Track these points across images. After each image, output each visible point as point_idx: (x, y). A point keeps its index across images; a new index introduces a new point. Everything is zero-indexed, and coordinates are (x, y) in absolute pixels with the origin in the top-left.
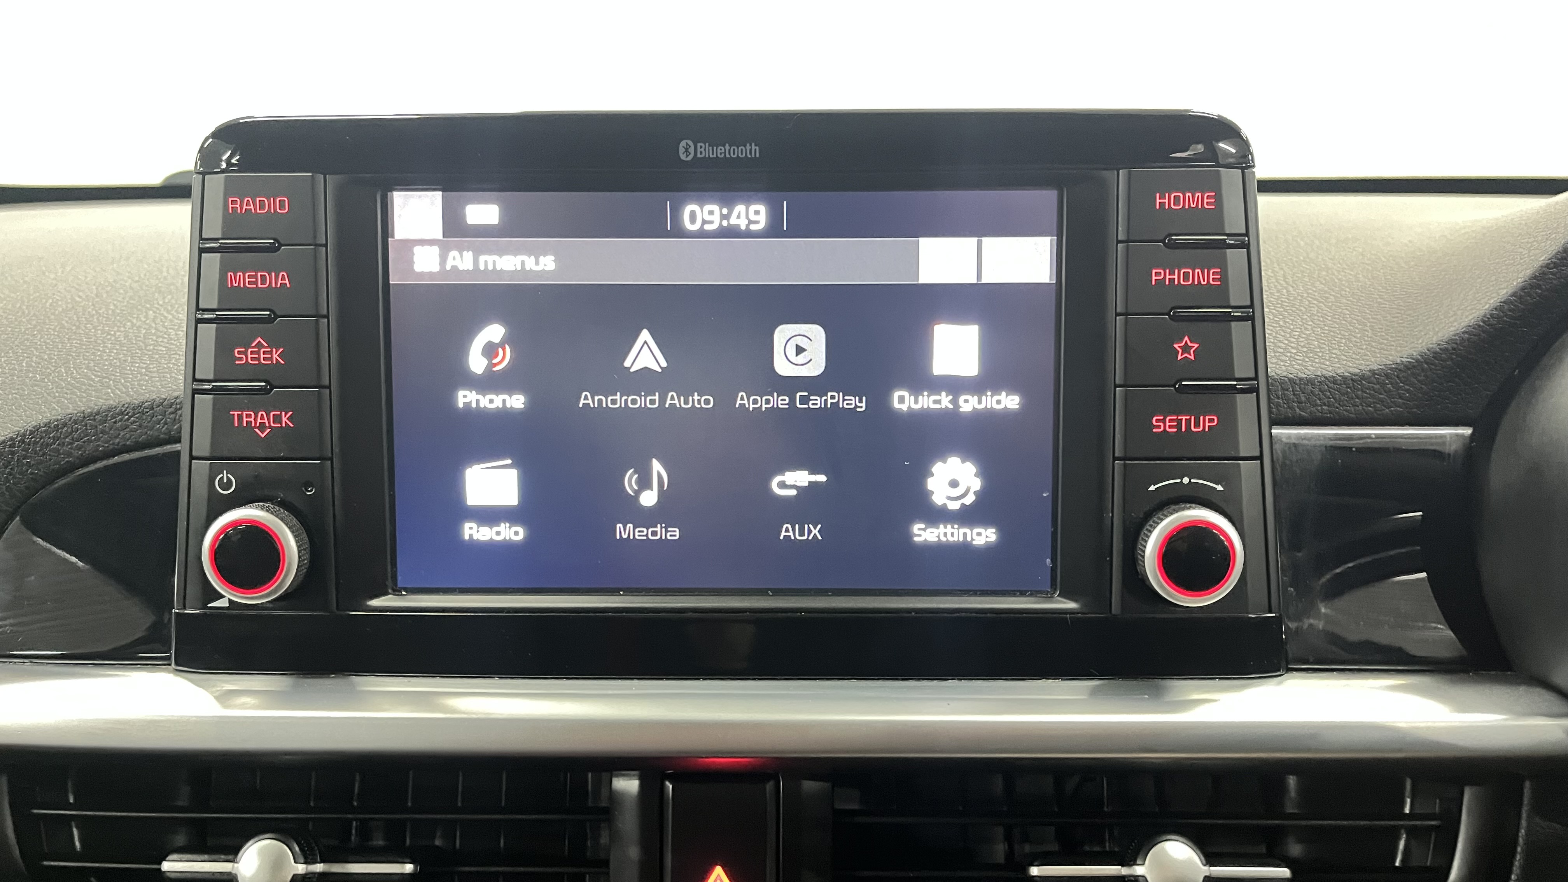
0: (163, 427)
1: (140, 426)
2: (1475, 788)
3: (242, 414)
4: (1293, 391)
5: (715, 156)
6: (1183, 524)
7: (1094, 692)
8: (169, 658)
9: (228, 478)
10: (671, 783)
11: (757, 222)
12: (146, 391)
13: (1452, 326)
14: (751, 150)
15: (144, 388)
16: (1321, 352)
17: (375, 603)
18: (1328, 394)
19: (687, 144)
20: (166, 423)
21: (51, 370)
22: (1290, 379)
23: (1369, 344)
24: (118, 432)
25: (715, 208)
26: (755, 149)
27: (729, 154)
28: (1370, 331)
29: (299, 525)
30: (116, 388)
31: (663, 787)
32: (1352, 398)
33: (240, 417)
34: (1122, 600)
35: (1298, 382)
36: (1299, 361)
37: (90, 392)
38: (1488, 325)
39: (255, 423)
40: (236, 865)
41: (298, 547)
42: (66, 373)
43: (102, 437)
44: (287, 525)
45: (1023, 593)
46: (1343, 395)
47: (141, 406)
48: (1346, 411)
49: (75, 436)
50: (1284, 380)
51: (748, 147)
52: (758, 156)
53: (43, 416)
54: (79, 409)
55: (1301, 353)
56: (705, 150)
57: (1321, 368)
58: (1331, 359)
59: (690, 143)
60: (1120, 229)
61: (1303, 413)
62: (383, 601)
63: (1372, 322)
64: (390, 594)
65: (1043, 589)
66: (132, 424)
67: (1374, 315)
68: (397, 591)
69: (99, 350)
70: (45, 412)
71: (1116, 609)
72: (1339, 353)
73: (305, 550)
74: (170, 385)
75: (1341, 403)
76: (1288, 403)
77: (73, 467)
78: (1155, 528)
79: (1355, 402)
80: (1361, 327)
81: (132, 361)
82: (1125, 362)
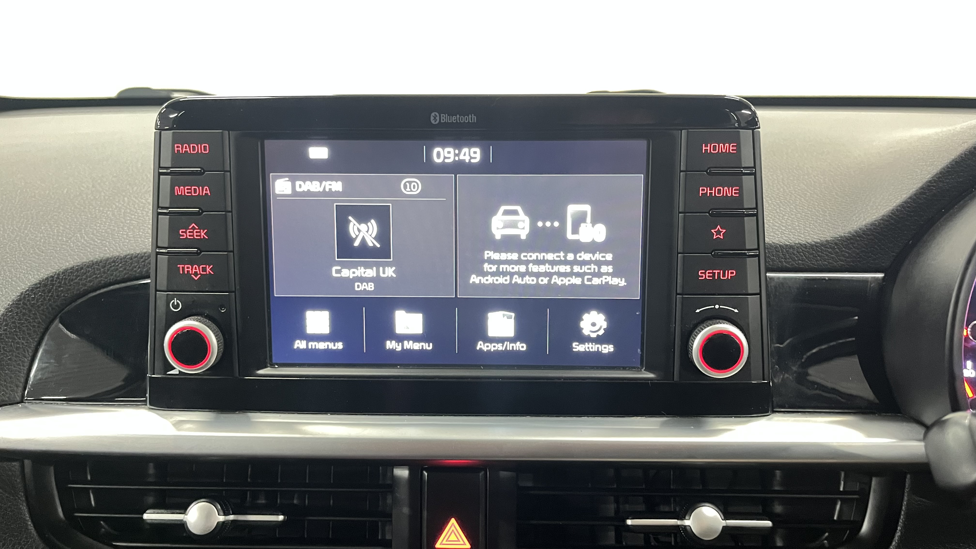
0: (138, 269)
1: (125, 269)
2: (878, 478)
3: (184, 267)
4: (782, 252)
5: (451, 121)
6: (714, 332)
7: (663, 424)
8: (145, 401)
9: (177, 303)
10: (426, 472)
11: (475, 158)
12: (127, 249)
13: (874, 216)
14: (471, 118)
15: (126, 247)
16: (799, 229)
17: (261, 372)
18: (802, 254)
19: (435, 114)
20: (139, 267)
21: (72, 235)
22: (780, 246)
23: (827, 225)
24: (112, 272)
25: (451, 150)
26: (474, 118)
27: (459, 120)
28: (828, 216)
29: (217, 329)
30: (111, 247)
31: (422, 474)
32: (816, 257)
33: (183, 268)
34: (680, 374)
35: (785, 247)
36: (786, 235)
37: (96, 249)
38: (895, 216)
39: (192, 272)
40: (186, 516)
41: (218, 342)
42: (81, 237)
43: (103, 275)
44: (211, 329)
45: (624, 368)
46: (811, 254)
47: (125, 258)
48: (813, 264)
49: (88, 275)
50: (777, 246)
51: (470, 116)
52: (475, 121)
53: (69, 263)
54: (90, 259)
55: (787, 229)
56: (445, 118)
57: (798, 239)
58: (805, 234)
59: (437, 114)
60: (682, 164)
61: (787, 265)
62: (265, 371)
63: (831, 211)
64: (269, 367)
65: (635, 366)
66: (120, 268)
67: (832, 206)
68: (272, 365)
69: (98, 223)
70: (70, 261)
71: (676, 378)
72: (809, 230)
73: (221, 343)
74: (141, 245)
75: (809, 259)
76: (779, 259)
77: (86, 293)
78: (698, 334)
79: (817, 259)
80: (823, 213)
81: (119, 230)
82: (684, 241)
